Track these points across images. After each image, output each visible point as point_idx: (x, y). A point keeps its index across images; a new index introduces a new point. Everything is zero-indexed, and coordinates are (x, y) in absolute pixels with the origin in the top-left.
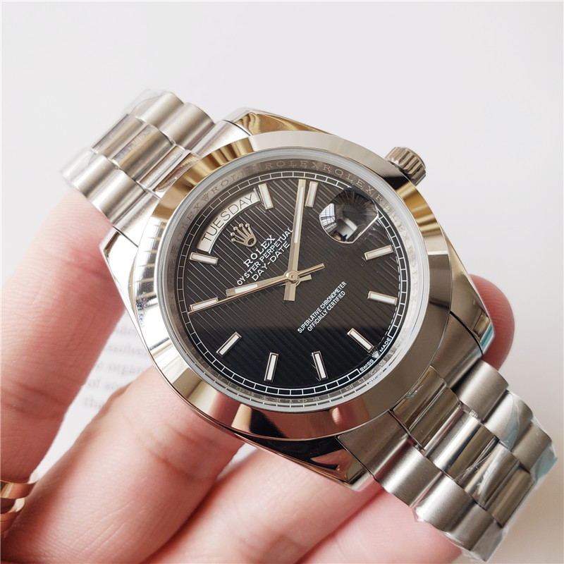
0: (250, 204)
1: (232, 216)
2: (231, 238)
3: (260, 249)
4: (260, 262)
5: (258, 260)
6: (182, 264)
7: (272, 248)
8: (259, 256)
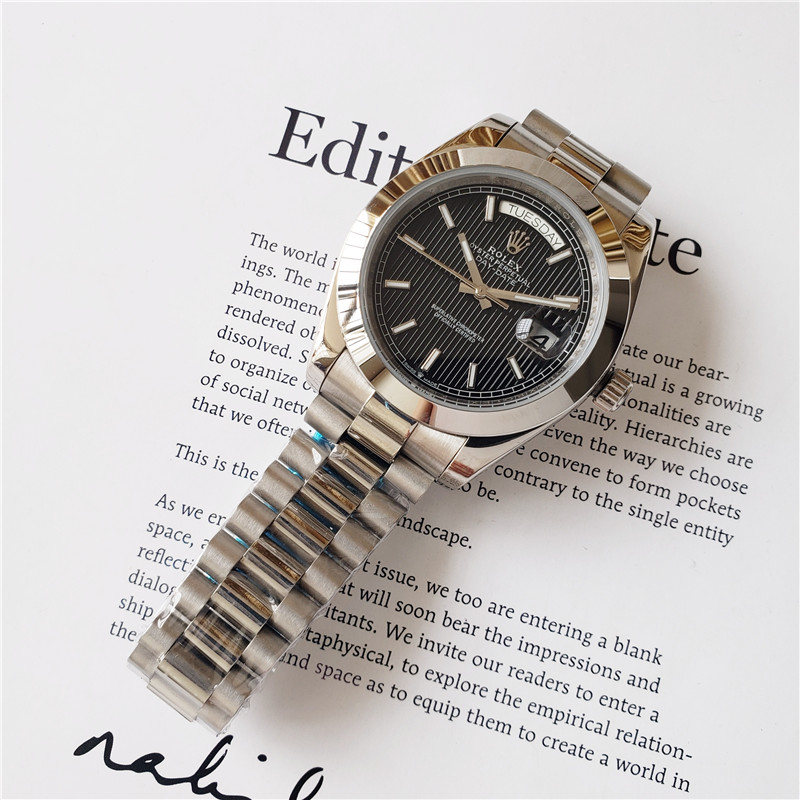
0: (551, 244)
1: (537, 229)
2: (514, 231)
3: (507, 260)
4: (494, 261)
5: (496, 258)
6: (483, 189)
7: (509, 270)
8: (500, 259)
